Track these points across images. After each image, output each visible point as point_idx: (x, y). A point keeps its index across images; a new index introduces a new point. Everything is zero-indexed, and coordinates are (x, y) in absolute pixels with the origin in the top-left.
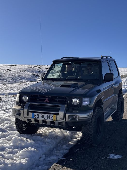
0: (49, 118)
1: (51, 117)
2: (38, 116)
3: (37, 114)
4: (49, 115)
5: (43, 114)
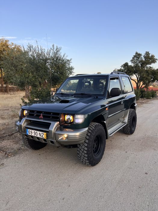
0: (41, 136)
1: (42, 135)
2: (32, 133)
3: (30, 130)
4: (40, 132)
5: (36, 131)
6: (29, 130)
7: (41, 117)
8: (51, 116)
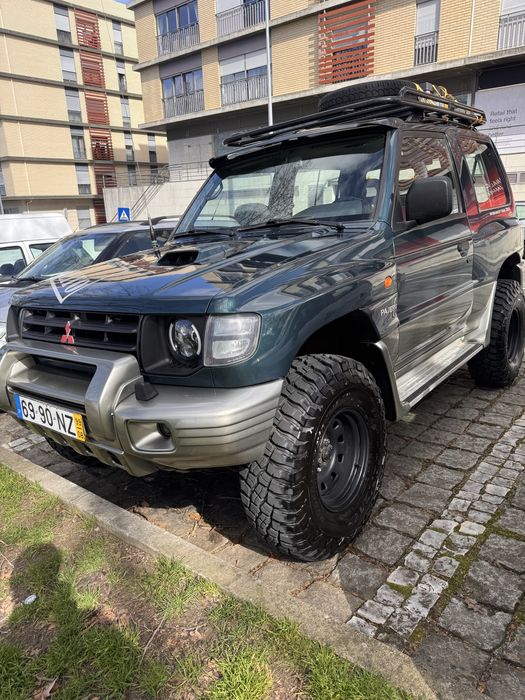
0: (64, 427)
1: (67, 422)
2: (32, 411)
3: (27, 400)
4: (62, 412)
5: (44, 406)
6: (21, 398)
7: (68, 337)
8: (103, 333)
